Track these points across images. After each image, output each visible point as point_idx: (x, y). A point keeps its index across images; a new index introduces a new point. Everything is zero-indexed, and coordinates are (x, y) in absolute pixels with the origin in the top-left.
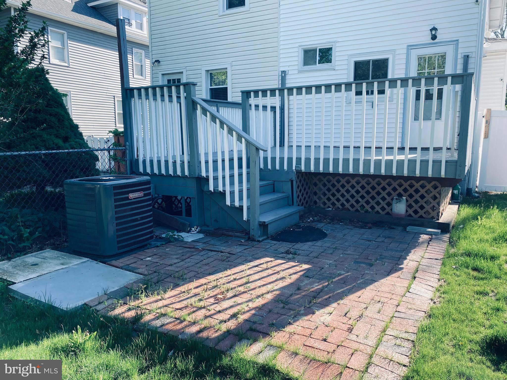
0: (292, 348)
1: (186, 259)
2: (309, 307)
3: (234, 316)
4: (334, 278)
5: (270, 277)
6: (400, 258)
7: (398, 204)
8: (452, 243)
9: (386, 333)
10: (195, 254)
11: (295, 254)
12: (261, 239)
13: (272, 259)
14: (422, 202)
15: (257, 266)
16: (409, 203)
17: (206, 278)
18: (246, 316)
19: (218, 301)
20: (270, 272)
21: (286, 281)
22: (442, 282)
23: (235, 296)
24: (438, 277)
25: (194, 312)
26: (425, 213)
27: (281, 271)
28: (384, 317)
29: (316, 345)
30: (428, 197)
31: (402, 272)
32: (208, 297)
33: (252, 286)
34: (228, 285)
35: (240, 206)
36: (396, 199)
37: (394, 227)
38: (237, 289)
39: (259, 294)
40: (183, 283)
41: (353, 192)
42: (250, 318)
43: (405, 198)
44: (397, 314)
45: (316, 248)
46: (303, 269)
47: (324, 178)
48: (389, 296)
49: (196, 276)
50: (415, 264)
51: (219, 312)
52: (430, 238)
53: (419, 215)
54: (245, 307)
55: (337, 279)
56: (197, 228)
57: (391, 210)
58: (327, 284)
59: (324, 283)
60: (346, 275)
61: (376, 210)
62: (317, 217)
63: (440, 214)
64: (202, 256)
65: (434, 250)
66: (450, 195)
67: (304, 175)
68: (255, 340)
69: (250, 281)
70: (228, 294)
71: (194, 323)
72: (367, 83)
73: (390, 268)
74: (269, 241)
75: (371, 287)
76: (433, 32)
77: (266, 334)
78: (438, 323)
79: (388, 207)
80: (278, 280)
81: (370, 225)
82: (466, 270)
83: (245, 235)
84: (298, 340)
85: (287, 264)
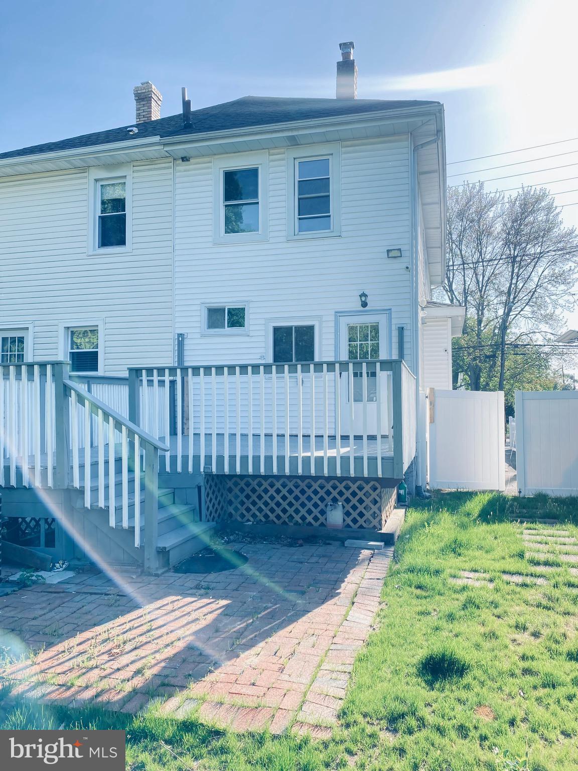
0: (216, 698)
1: (56, 608)
2: (232, 650)
3: (139, 672)
4: (260, 613)
5: (179, 620)
6: (336, 581)
7: (333, 512)
8: (396, 559)
9: (321, 668)
10: (67, 600)
11: (208, 588)
12: (160, 572)
13: (179, 597)
14: (361, 508)
15: (159, 608)
16: (346, 509)
17: (91, 630)
18: (155, 670)
19: (113, 656)
20: (178, 614)
21: (200, 623)
22: (383, 606)
23: (135, 648)
24: (378, 600)
25: (84, 674)
26: (365, 522)
27: (192, 611)
28: (319, 651)
29: (243, 691)
30: (367, 501)
31: (339, 597)
32: (99, 654)
33: (156, 633)
34: (125, 635)
35: (129, 527)
36: (331, 505)
37: (331, 542)
38: (137, 640)
39: (167, 643)
40: (59, 640)
41: (278, 498)
42: (159, 672)
43: (341, 503)
44: (333, 647)
45: (234, 577)
46: (221, 606)
47: (242, 481)
48: (324, 627)
49: (76, 629)
50: (354, 587)
51: (118, 669)
52: (372, 554)
53: (358, 525)
54: (151, 660)
55: (263, 613)
56: (64, 563)
57: (326, 519)
58: (251, 621)
59: (248, 620)
60: (274, 607)
61: (307, 521)
62: (233, 535)
63: (383, 522)
64: (78, 602)
65: (376, 568)
66: (394, 496)
67: (215, 478)
68: (170, 696)
69: (152, 628)
70: (126, 647)
71: (87, 687)
72: (289, 366)
73: (325, 594)
74: (171, 574)
75: (304, 619)
76: (363, 299)
77: (183, 687)
78: (375, 650)
79: (322, 516)
80: (190, 624)
81: (300, 542)
82: (409, 589)
83: (137, 568)
84: (221, 688)
85: (199, 601)
